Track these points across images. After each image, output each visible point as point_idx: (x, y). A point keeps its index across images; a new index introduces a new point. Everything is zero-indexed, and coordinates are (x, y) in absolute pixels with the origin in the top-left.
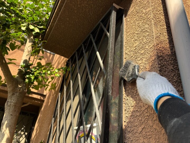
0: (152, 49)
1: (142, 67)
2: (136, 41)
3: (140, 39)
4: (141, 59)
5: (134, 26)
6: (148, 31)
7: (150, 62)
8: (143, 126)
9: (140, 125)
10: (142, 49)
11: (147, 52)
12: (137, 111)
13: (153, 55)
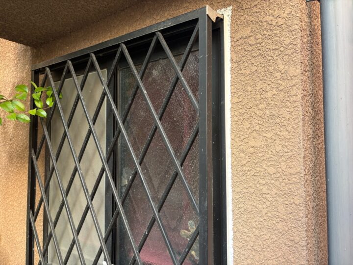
0: (296, 178)
1: (269, 203)
2: (255, 135)
3: (267, 135)
4: (268, 185)
10: (271, 163)
11: (283, 178)
13: (297, 193)
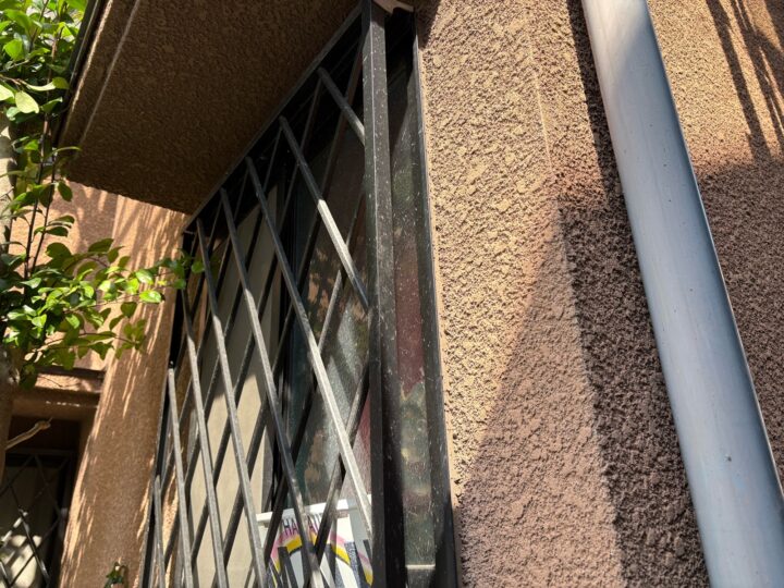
0: (542, 195)
1: (507, 267)
2: (475, 159)
3: (491, 149)
4: (501, 235)
5: (461, 92)
6: (521, 118)
7: (535, 248)
8: (525, 498)
9: (515, 493)
10: (503, 191)
11: (524, 206)
12: (499, 439)
13: (547, 221)
